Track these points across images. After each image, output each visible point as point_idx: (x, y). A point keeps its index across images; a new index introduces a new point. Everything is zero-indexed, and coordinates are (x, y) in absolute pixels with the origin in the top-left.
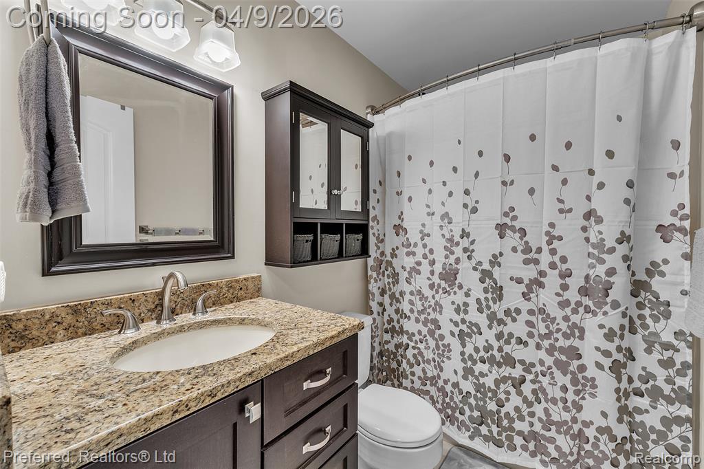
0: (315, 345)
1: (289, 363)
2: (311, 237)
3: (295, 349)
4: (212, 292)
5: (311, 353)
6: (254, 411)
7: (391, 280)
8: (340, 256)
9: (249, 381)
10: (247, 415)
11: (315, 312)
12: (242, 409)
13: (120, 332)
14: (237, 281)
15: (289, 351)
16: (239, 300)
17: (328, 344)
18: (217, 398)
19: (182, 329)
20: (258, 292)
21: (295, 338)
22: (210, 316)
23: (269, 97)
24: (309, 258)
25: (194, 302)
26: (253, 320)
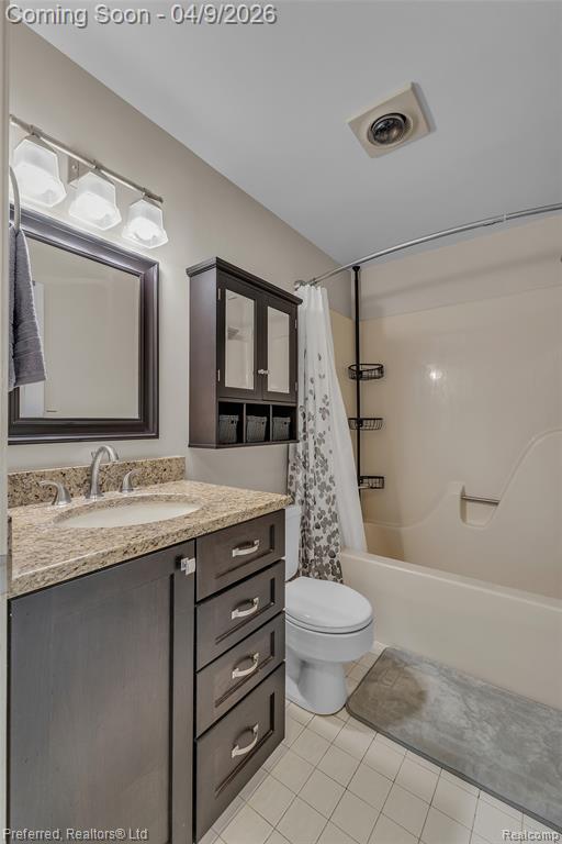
0: (244, 514)
1: (220, 527)
2: (236, 418)
3: (225, 515)
4: (137, 471)
5: (240, 521)
6: (189, 565)
7: (319, 469)
8: (267, 438)
9: (185, 537)
10: (182, 569)
11: (242, 491)
12: (178, 564)
13: (53, 504)
14: (161, 461)
15: (220, 516)
16: (162, 482)
17: (255, 515)
18: (158, 548)
19: (110, 504)
20: (181, 475)
21: (224, 508)
22: (136, 493)
23: (194, 273)
24: (235, 440)
25: (120, 480)
26: (180, 497)
